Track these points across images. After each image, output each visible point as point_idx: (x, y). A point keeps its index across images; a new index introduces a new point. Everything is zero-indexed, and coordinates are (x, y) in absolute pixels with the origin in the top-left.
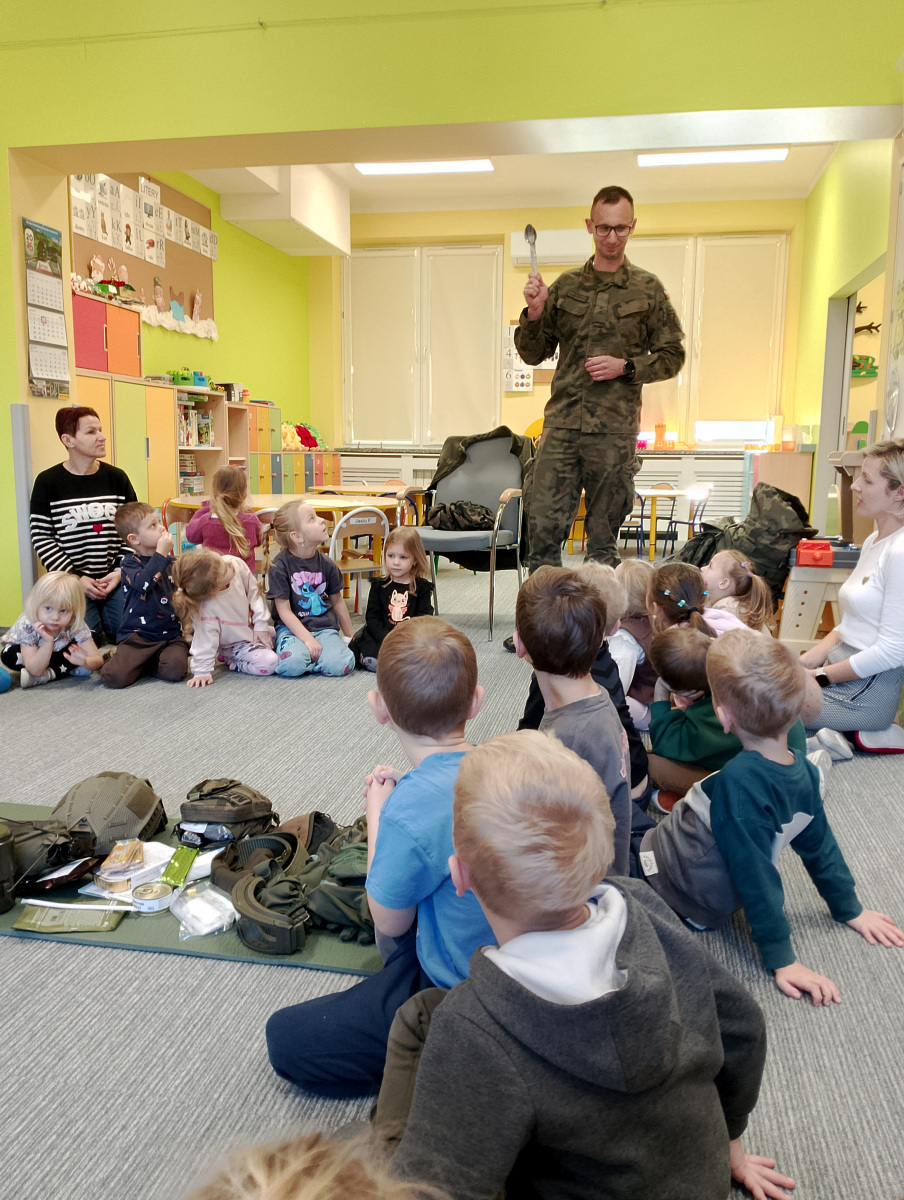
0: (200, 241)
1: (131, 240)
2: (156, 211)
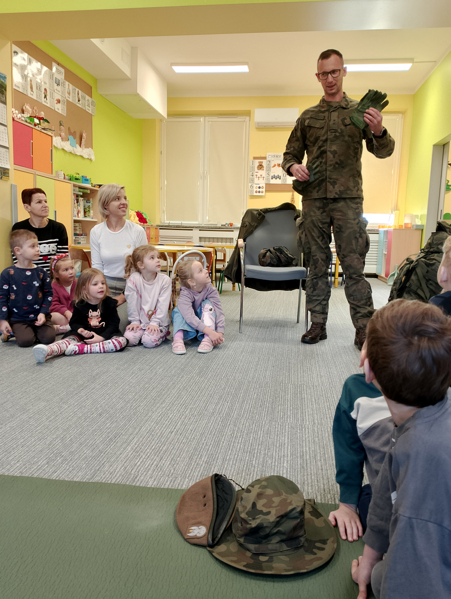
0: (85, 103)
1: (47, 97)
2: (62, 83)
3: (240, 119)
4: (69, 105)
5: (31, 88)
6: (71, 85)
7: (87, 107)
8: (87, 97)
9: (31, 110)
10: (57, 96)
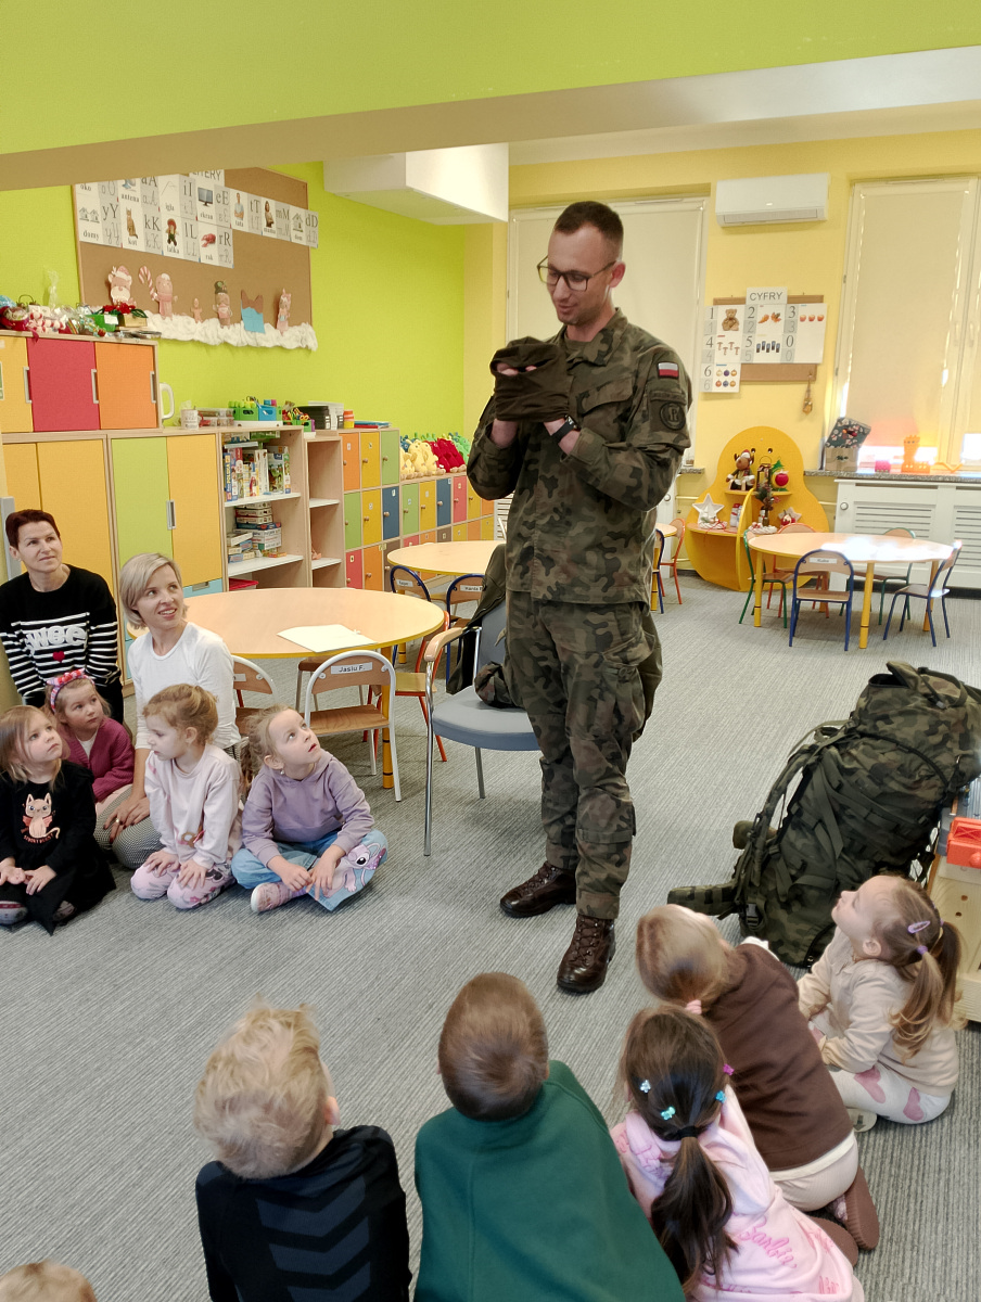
0: (289, 226)
1: (176, 239)
2: (218, 196)
3: (687, 204)
4: (242, 242)
5: (131, 229)
6: (244, 195)
7: (293, 233)
8: (294, 210)
9: (130, 278)
10: (206, 229)
